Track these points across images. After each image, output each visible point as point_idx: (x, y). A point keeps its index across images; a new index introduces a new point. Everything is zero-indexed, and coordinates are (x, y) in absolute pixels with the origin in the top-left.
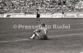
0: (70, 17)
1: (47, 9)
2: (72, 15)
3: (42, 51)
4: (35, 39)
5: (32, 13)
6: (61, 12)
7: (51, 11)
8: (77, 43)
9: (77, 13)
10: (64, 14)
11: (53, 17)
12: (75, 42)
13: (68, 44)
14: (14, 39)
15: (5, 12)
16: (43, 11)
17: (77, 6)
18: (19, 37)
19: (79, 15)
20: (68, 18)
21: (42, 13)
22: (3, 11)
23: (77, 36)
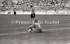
0: (61, 14)
1: (41, 7)
2: (63, 12)
3: (38, 42)
4: (32, 32)
5: (29, 11)
6: (54, 10)
7: (45, 9)
8: (67, 35)
9: (67, 10)
10: (56, 12)
11: (47, 14)
12: (65, 35)
13: (60, 36)
14: (14, 32)
15: (6, 10)
16: (38, 8)
17: (67, 5)
18: (18, 30)
19: (69, 12)
20: (60, 14)
21: (37, 11)
22: (4, 9)
23: (67, 30)
